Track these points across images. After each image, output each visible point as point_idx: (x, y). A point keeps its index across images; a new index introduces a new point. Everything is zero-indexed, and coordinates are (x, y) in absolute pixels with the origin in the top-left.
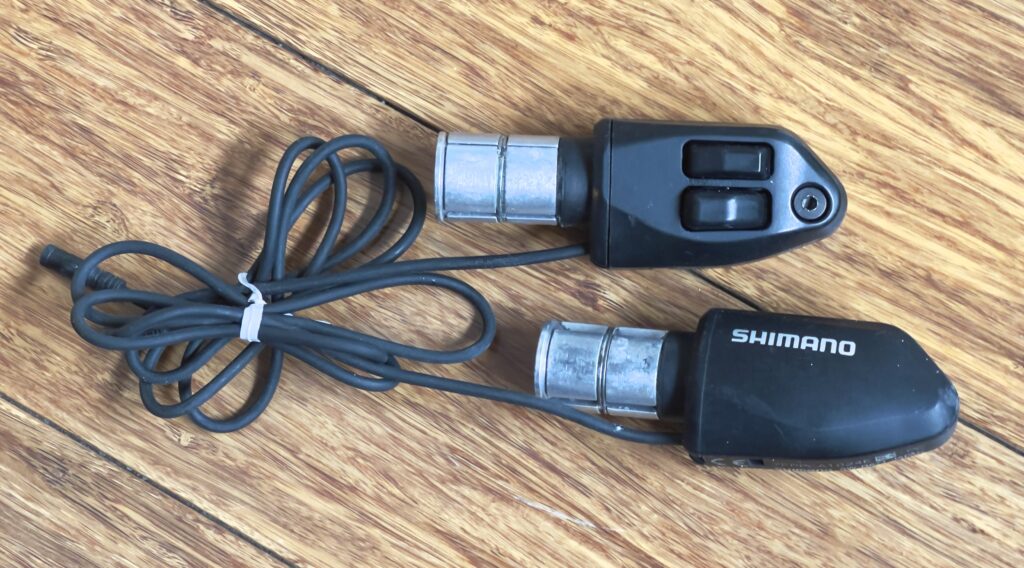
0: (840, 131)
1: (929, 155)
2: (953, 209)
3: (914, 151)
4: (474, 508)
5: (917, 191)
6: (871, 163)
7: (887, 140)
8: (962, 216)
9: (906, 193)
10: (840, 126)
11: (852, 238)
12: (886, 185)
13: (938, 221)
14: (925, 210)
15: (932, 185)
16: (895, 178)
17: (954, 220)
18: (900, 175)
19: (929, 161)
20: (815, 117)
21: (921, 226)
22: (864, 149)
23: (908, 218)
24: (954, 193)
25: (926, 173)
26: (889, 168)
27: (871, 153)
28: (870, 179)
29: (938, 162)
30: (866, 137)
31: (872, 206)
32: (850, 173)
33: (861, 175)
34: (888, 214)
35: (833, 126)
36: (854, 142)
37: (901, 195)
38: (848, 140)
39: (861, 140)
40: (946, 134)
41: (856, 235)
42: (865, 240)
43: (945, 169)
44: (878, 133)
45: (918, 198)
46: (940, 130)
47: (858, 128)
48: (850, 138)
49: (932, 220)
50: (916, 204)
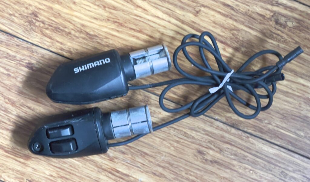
0: (101, 7)
1: (128, 11)
2: (136, 27)
3: (123, 11)
5: (126, 23)
6: (111, 16)
7: (115, 8)
8: (140, 29)
10: (100, 5)
11: (108, 39)
12: (116, 22)
13: (133, 31)
14: (128, 28)
15: (130, 20)
16: (118, 20)
17: (137, 30)
18: (119, 18)
19: (128, 13)
20: (92, 3)
21: (128, 34)
22: (108, 12)
23: (124, 31)
24: (136, 22)
25: (128, 17)
26: (116, 17)
27: (110, 13)
28: (111, 21)
29: (131, 13)
30: (109, 8)
31: (112, 29)
33: (109, 20)
34: (118, 31)
35: (98, 6)
36: (105, 10)
37: (121, 25)
38: (103, 9)
39: (107, 9)
40: (132, 5)
42: (112, 40)
43: (133, 15)
44: (112, 6)
45: (126, 25)
46: (130, 3)
47: (106, 6)
49: (131, 31)
50: (126, 27)
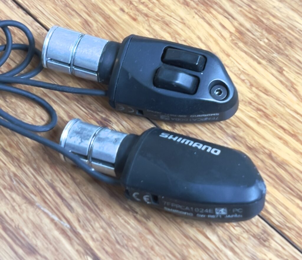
0: (246, 83)
1: (284, 102)
2: (290, 127)
3: (278, 99)
4: (14, 204)
5: (275, 116)
6: (256, 99)
7: (266, 92)
8: (294, 131)
9: (269, 116)
10: (246, 81)
11: (238, 129)
12: (260, 110)
13: (282, 131)
14: (277, 125)
15: (283, 115)
16: (266, 108)
17: (290, 132)
18: (268, 107)
19: (284, 105)
20: (235, 74)
21: (273, 132)
22: (254, 93)
23: (267, 126)
24: (292, 121)
25: (281, 109)
26: (264, 103)
27: (257, 95)
28: (254, 106)
29: (288, 106)
30: (257, 88)
31: (251, 117)
32: (245, 101)
33: (250, 103)
34: (258, 123)
35: (243, 81)
36: (251, 89)
37: (267, 116)
38: (248, 88)
39: (254, 89)
40: (295, 96)
41: (240, 128)
42: (244, 131)
43: (291, 110)
44: (263, 88)
45: (275, 119)
46: (293, 93)
47: (254, 84)
48: (249, 87)
49: (279, 130)
50: (273, 121)
